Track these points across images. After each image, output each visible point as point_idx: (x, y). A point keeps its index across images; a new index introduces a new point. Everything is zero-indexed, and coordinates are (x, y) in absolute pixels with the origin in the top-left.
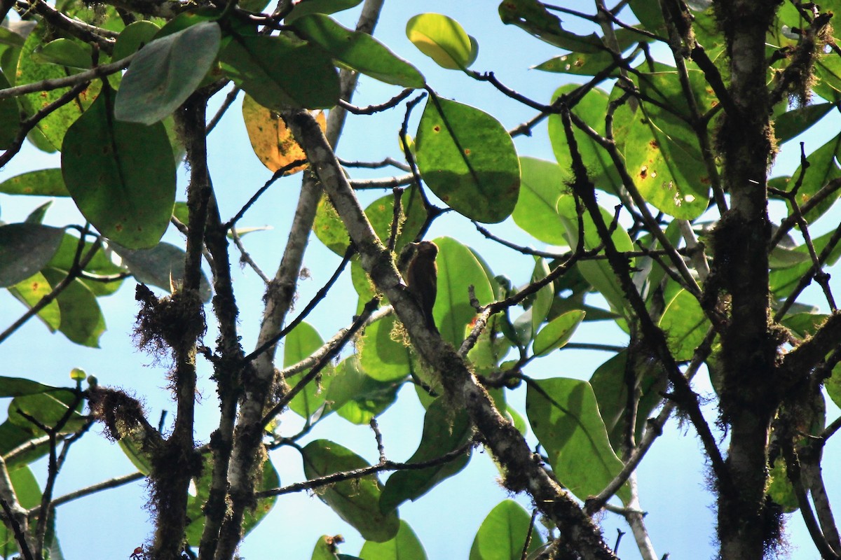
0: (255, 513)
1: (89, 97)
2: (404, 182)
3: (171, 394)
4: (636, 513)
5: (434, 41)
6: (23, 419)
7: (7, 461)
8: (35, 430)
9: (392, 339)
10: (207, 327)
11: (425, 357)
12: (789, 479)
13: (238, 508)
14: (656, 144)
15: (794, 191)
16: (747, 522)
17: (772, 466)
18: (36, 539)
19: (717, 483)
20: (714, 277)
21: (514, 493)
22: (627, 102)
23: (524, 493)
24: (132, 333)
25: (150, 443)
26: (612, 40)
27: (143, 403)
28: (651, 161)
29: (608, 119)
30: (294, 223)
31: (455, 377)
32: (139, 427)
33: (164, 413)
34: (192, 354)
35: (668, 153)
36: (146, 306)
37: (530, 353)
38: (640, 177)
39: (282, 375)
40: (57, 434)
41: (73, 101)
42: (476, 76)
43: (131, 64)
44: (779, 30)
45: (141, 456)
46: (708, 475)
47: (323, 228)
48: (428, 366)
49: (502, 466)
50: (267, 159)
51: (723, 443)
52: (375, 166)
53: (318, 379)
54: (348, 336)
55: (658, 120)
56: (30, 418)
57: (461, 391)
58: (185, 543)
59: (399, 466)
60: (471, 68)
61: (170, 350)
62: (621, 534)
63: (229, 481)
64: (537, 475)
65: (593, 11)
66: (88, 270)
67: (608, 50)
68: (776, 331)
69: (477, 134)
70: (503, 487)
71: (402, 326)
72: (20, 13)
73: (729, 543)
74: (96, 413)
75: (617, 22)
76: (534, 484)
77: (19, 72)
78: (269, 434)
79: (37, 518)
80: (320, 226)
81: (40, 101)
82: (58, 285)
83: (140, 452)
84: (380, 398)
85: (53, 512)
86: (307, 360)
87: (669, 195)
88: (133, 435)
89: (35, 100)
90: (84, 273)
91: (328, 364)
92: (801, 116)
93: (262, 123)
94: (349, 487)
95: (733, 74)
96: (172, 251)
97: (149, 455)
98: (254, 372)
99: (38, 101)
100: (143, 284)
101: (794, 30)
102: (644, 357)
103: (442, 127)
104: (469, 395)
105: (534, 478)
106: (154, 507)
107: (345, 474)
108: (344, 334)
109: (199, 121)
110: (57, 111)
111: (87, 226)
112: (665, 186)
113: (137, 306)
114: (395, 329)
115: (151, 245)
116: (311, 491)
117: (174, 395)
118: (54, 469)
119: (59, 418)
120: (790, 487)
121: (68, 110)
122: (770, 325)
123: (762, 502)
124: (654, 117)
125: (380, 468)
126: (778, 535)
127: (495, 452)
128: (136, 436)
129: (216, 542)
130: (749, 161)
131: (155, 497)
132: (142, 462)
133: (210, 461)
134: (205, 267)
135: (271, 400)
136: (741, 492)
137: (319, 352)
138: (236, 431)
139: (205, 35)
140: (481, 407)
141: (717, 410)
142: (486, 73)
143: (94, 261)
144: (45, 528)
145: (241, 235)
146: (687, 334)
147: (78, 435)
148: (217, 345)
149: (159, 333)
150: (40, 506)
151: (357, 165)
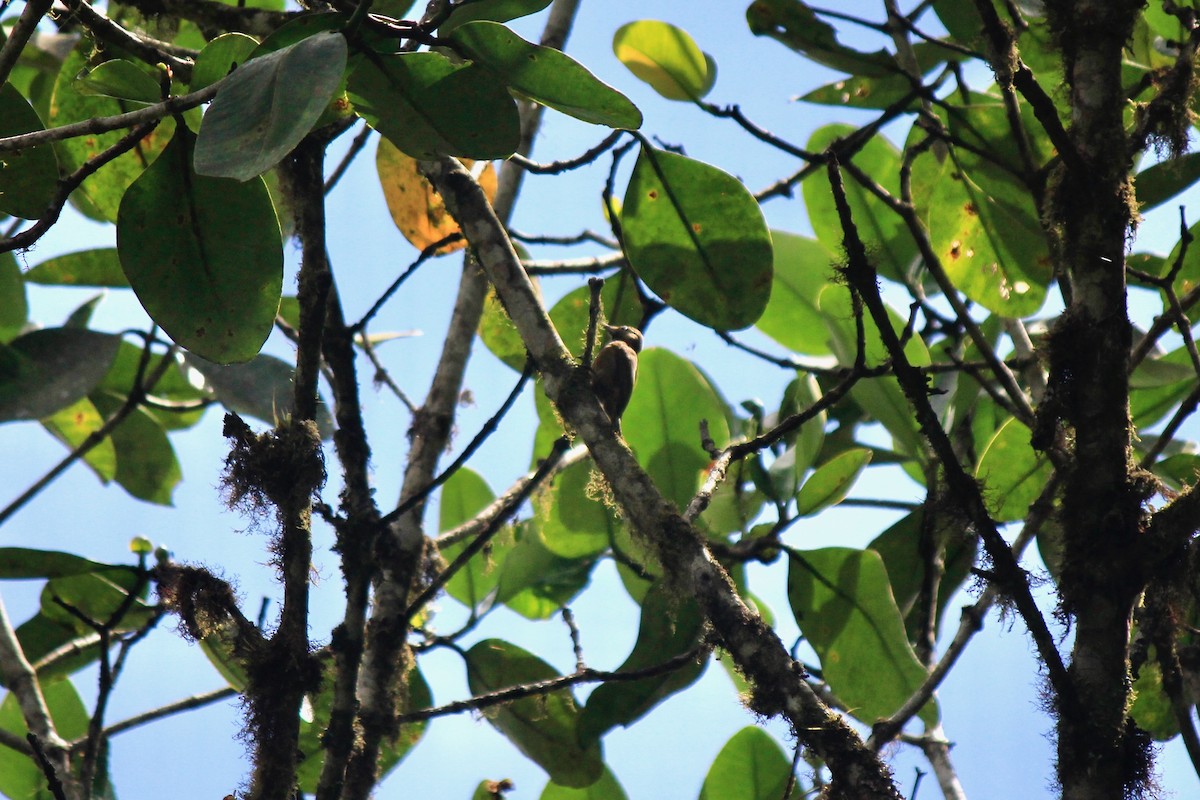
0: (396, 744)
1: (155, 144)
2: (610, 265)
3: (275, 572)
4: (939, 744)
5: (653, 60)
6: (62, 611)
7: (41, 672)
8: (79, 626)
9: (588, 496)
10: (326, 475)
11: (636, 522)
12: (1166, 694)
13: (372, 737)
14: (974, 208)
15: (1171, 277)
16: (1100, 756)
17: (1136, 675)
18: (81, 785)
19: (1056, 701)
20: (1049, 402)
21: (765, 717)
22: (931, 148)
23: (779, 717)
24: (219, 483)
25: (245, 644)
26: (908, 58)
27: (234, 586)
28: (966, 233)
29: (904, 174)
30: (452, 325)
31: (679, 551)
32: (229, 620)
33: (266, 601)
34: (305, 515)
35: (989, 222)
36: (239, 446)
37: (793, 511)
38: (950, 257)
39: (435, 545)
40: (111, 633)
41: (132, 151)
42: (714, 110)
43: (218, 94)
44: (1149, 44)
45: (232, 664)
46: (1043, 690)
47: (493, 333)
48: (640, 535)
49: (747, 678)
50: (412, 232)
51: (1064, 642)
52: (567, 242)
53: (487, 551)
54: (529, 488)
55: (976, 173)
56: (71, 610)
57: (687, 571)
58: (296, 788)
59: (603, 676)
60: (707, 100)
61: (273, 509)
62: (920, 775)
63: (358, 699)
64: (798, 691)
65: (882, 18)
66: (157, 394)
67: (904, 73)
68: (1140, 480)
69: (710, 201)
70: (748, 710)
71: (602, 477)
72: (57, 23)
73: (1074, 788)
74: (167, 601)
75: (917, 32)
76: (794, 704)
77: (53, 110)
78: (417, 631)
79: (82, 755)
80: (489, 329)
81: (84, 150)
82: (113, 416)
83: (231, 657)
84: (566, 581)
85: (105, 745)
86: (470, 524)
87: (992, 283)
88: (220, 632)
89: (77, 150)
90: (151, 399)
91: (502, 529)
92: (1175, 170)
93: (404, 180)
94: (531, 708)
95: (1076, 109)
96: (277, 366)
97: (243, 662)
98: (395, 541)
99: (82, 151)
100: (233, 413)
101: (1170, 44)
102: (950, 518)
103: (659, 191)
104: (699, 575)
105: (793, 695)
106: (251, 736)
107: (526, 687)
108: (524, 485)
109: (314, 177)
110: (109, 165)
111: (154, 330)
112: (985, 269)
113: (226, 446)
114: (592, 482)
115: (248, 356)
116: (477, 713)
117: (280, 574)
118: (106, 682)
119: (113, 609)
120: (1167, 704)
121: (124, 164)
122: (1131, 471)
123: (1121, 727)
124: (969, 170)
125: (577, 679)
126: (1145, 776)
127: (737, 658)
128: (226, 633)
129: (340, 786)
130: (1099, 234)
131: (253, 723)
132: (232, 671)
133: (331, 671)
134: (324, 389)
135: (418, 581)
136: (1091, 714)
137: (489, 511)
138: (368, 626)
139: (325, 52)
140: (717, 593)
141: (1056, 595)
142: (728, 108)
143: (164, 381)
144: (94, 768)
145: (376, 344)
146: (1018, 484)
147: (142, 634)
148: (340, 501)
149: (257, 484)
150: (86, 737)
151: (542, 241)
